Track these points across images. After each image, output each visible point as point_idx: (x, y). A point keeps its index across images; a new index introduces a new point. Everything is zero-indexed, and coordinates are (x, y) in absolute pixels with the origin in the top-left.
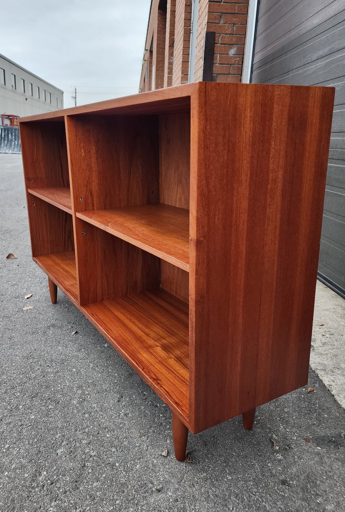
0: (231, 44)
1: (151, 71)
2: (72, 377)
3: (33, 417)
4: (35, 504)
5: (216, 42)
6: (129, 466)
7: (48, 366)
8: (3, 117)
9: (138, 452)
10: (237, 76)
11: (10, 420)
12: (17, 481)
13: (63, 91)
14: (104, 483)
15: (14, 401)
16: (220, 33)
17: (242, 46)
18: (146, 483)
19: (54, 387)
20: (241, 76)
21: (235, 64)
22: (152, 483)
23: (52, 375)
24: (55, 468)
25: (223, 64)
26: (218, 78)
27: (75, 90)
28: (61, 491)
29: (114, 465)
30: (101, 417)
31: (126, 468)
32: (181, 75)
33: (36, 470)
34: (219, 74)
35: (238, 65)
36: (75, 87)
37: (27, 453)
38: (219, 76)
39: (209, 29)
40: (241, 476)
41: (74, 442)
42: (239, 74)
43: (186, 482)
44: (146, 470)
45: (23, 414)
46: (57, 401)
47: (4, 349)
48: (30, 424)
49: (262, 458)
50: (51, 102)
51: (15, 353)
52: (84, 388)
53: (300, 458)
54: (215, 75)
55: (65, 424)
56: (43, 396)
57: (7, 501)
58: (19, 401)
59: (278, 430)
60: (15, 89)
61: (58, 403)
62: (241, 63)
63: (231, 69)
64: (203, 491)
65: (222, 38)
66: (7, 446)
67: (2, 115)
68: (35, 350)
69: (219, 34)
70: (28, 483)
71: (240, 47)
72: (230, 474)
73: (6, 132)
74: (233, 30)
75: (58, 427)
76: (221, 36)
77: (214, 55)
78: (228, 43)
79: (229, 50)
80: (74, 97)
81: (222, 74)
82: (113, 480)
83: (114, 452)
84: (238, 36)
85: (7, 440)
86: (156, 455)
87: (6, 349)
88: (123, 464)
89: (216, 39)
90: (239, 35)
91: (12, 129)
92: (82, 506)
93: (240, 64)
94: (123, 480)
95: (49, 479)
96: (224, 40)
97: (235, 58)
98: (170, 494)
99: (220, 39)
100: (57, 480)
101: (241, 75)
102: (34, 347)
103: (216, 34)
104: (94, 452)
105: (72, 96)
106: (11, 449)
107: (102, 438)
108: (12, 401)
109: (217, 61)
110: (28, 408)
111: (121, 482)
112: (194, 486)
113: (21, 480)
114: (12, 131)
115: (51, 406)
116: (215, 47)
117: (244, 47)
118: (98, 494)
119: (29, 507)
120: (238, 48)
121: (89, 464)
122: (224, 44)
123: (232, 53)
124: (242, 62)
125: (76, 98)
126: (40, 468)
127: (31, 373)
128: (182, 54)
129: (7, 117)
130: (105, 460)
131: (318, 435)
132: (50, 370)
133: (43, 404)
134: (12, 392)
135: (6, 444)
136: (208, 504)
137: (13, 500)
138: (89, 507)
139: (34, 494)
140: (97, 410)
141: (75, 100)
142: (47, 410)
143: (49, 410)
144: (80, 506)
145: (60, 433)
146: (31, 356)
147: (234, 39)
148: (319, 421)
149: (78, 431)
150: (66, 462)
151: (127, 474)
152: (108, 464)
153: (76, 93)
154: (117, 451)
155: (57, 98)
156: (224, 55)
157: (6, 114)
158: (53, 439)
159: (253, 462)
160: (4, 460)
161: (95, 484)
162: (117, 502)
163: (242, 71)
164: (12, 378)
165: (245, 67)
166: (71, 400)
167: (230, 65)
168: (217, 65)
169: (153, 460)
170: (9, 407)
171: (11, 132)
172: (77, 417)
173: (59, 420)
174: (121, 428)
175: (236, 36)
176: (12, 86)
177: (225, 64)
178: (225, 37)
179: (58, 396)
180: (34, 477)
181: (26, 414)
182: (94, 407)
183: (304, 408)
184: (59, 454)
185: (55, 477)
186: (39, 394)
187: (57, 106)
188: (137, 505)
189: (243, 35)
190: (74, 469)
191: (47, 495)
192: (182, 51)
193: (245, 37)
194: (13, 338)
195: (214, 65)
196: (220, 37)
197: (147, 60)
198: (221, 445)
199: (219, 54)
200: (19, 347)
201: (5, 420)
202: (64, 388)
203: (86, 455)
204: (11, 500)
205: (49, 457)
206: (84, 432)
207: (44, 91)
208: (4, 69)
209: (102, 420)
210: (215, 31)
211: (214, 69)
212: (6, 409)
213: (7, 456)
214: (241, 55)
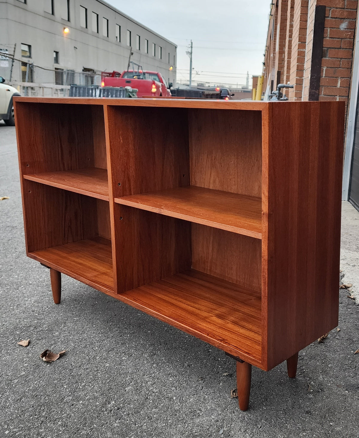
0: (343, 18)
1: (276, 29)
2: (147, 337)
3: (108, 365)
4: (103, 421)
5: (326, 16)
6: (184, 399)
7: (126, 328)
8: (104, 74)
9: (194, 390)
10: (349, 51)
11: (87, 367)
12: (90, 407)
13: (177, 46)
14: (161, 409)
15: (92, 353)
16: (331, 7)
17: (353, 20)
18: (195, 410)
19: (129, 344)
20: (353, 51)
21: (346, 38)
22: (200, 410)
23: (129, 335)
24: (122, 399)
25: (334, 38)
26: (328, 52)
27: (191, 44)
28: (125, 413)
29: (172, 398)
30: (167, 366)
31: (181, 400)
32: (298, 43)
33: (106, 401)
34: (329, 48)
35: (350, 39)
36: (191, 41)
37: (100, 389)
38: (329, 49)
39: (319, 3)
40: (275, 407)
41: (140, 383)
42: (351, 49)
43: (228, 410)
44: (197, 402)
45: (99, 362)
46: (131, 354)
47: (87, 314)
48: (104, 370)
49: (296, 396)
50: (161, 58)
51: (97, 317)
52: (156, 345)
53: (327, 398)
54: (325, 48)
55: (135, 371)
56: (119, 350)
57: (80, 419)
58: (97, 353)
59: (317, 379)
60: (120, 41)
61: (131, 356)
62: (352, 37)
63: (342, 43)
64: (240, 416)
65: (333, 12)
66: (84, 384)
67: (102, 73)
68: (115, 315)
69: (329, 8)
70: (98, 409)
71: (352, 21)
72: (265, 406)
73: (106, 93)
74: (344, 4)
75: (129, 372)
76: (332, 9)
77: (324, 29)
78: (339, 17)
79: (340, 24)
80: (189, 52)
81: (333, 48)
82: (169, 408)
83: (173, 390)
84: (349, 10)
85: (84, 380)
86: (208, 392)
87: (88, 314)
88: (179, 398)
89: (327, 12)
90: (351, 9)
91: (113, 90)
92: (140, 423)
93: (352, 39)
94: (177, 408)
95: (116, 406)
96: (335, 14)
97: (346, 32)
98: (213, 417)
99: (330, 13)
100: (123, 407)
101: (353, 49)
102: (114, 313)
103: (326, 8)
104: (157, 390)
105: (187, 51)
106: (87, 386)
107: (165, 381)
108: (91, 353)
109: (328, 35)
110: (104, 359)
111: (175, 409)
112: (234, 412)
113: (93, 406)
114: (113, 92)
115: (124, 358)
116: (325, 21)
117: (356, 21)
118: (155, 416)
119: (97, 423)
120: (349, 22)
121: (151, 397)
122: (335, 18)
123: (344, 28)
124: (354, 37)
125: (191, 53)
126: (109, 399)
127: (109, 333)
128: (299, 20)
129: (108, 75)
130: (165, 395)
131: (350, 383)
132: (127, 331)
133: (118, 356)
134: (91, 347)
135: (82, 383)
136: (242, 424)
137: (85, 419)
138: (146, 424)
139: (102, 415)
140: (164, 362)
141: (190, 56)
142: (121, 360)
143: (122, 361)
144: (139, 423)
145: (130, 376)
146: (110, 320)
147: (345, 14)
148: (356, 374)
149: (145, 376)
150: (132, 395)
151: (182, 404)
152: (167, 397)
153: (192, 47)
154: (176, 389)
155: (169, 53)
156: (335, 29)
157: (107, 71)
158: (123, 380)
159: (287, 399)
160: (80, 393)
161: (154, 410)
162: (169, 421)
163: (353, 46)
164: (92, 337)
165: (356, 42)
166: (142, 354)
167: (342, 39)
168: (328, 38)
169: (205, 396)
170: (87, 358)
171: (111, 93)
172: (146, 366)
173: (130, 368)
174: (183, 375)
175: (347, 11)
176: (117, 37)
177: (335, 38)
178: (336, 11)
179: (131, 351)
180: (104, 405)
181: (102, 363)
182: (163, 359)
183: (346, 364)
184: (127, 391)
185: (121, 405)
186: (115, 349)
187: (169, 63)
188: (184, 423)
189: (355, 9)
190: (138, 400)
191: (113, 416)
192: (300, 17)
193: (357, 11)
194: (95, 305)
195: (325, 39)
196: (331, 11)
197: (273, 15)
198: (265, 387)
199: (330, 28)
200: (101, 313)
201: (83, 366)
202: (138, 345)
203: (149, 391)
204: (84, 418)
205: (118, 392)
206: (150, 377)
207: (154, 45)
208: (108, 19)
209: (167, 369)
210: (325, 5)
211: (324, 43)
212: (85, 359)
213: (83, 391)
214: (353, 29)
